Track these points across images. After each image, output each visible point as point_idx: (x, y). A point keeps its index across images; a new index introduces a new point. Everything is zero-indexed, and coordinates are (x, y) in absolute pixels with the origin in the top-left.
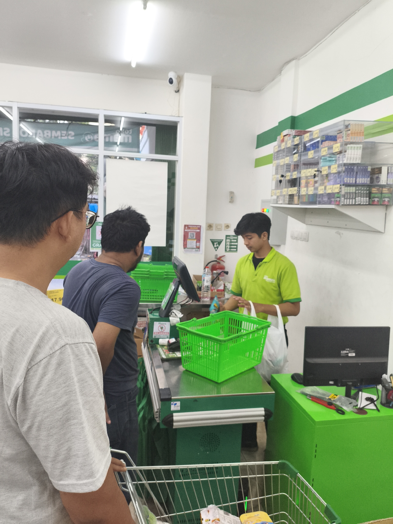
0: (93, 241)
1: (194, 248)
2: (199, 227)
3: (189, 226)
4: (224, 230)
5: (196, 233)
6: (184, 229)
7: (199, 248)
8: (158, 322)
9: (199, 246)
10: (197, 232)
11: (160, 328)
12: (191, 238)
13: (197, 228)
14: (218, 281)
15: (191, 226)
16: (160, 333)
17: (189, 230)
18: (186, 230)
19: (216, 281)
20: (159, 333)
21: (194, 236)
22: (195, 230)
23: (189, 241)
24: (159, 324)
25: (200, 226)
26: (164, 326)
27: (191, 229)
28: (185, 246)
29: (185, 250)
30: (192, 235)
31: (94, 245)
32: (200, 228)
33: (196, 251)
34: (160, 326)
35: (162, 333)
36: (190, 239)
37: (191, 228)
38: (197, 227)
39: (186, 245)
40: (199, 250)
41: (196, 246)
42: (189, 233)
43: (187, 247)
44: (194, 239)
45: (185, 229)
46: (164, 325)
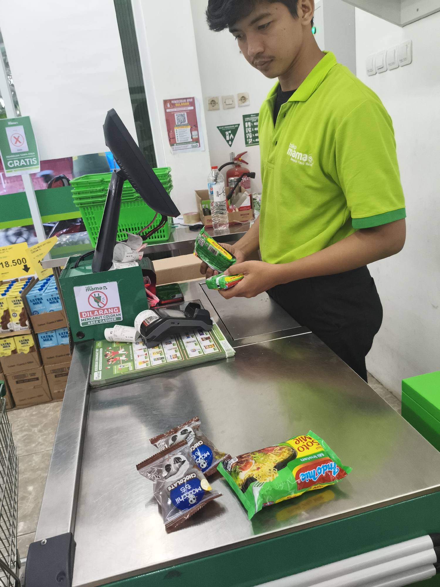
0: (7, 157)
1: (189, 143)
2: (191, 100)
3: (172, 102)
4: (239, 106)
5: (187, 113)
6: (165, 110)
7: (197, 140)
8: (83, 288)
9: (197, 137)
10: (190, 110)
11: (92, 300)
12: (179, 124)
13: (188, 104)
14: (239, 194)
15: (175, 102)
16: (96, 312)
17: (175, 110)
18: (168, 111)
19: (237, 194)
20: (93, 312)
21: (185, 118)
22: (184, 109)
23: (177, 131)
24: (88, 290)
25: (193, 98)
26: (101, 294)
27: (178, 107)
28: (172, 141)
29: (173, 148)
30: (181, 118)
31: (11, 164)
32: (193, 104)
33: (193, 147)
34: (91, 295)
35: (101, 312)
36: (178, 126)
37: (176, 105)
38: (188, 100)
39: (174, 138)
40: (198, 144)
41: (192, 138)
42: (175, 115)
43: (177, 142)
44: (186, 125)
45: (166, 108)
46: (102, 290)
